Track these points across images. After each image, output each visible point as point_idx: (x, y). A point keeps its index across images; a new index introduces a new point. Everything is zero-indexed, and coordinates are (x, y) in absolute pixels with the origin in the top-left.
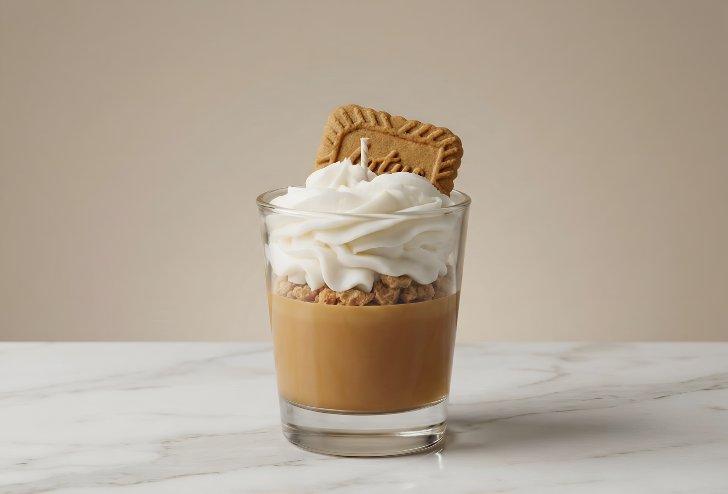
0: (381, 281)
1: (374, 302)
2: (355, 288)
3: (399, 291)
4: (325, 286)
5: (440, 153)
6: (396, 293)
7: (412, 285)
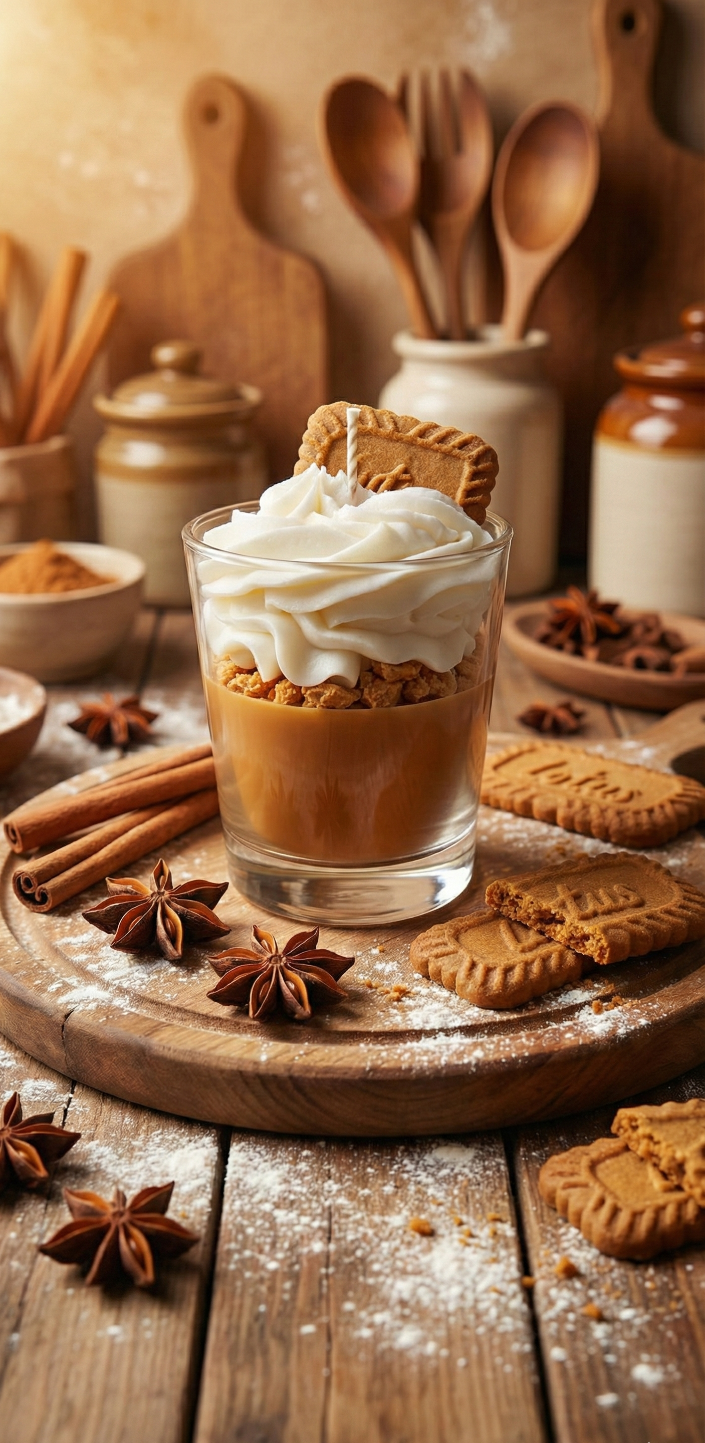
0: (371, 670)
1: (361, 704)
2: (330, 681)
3: (399, 686)
4: (281, 678)
5: (467, 470)
6: (396, 689)
7: (422, 674)
